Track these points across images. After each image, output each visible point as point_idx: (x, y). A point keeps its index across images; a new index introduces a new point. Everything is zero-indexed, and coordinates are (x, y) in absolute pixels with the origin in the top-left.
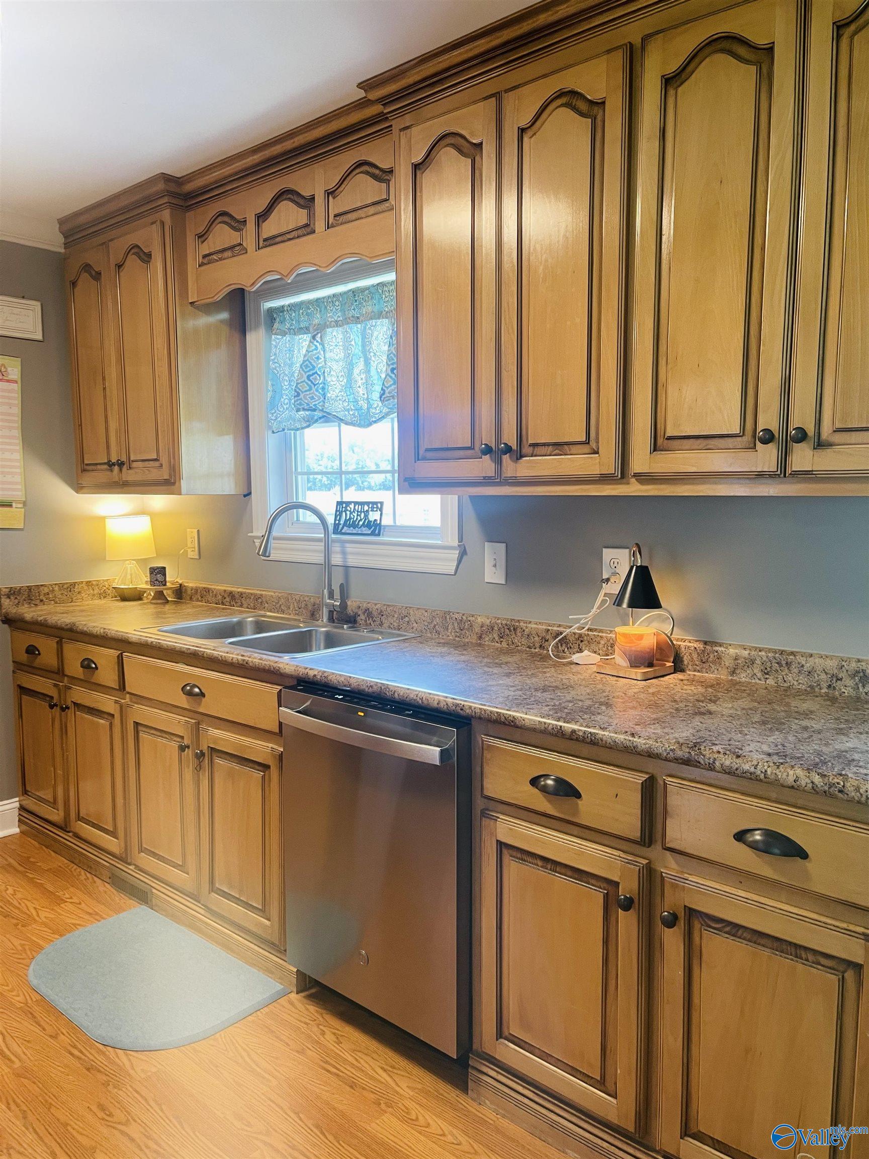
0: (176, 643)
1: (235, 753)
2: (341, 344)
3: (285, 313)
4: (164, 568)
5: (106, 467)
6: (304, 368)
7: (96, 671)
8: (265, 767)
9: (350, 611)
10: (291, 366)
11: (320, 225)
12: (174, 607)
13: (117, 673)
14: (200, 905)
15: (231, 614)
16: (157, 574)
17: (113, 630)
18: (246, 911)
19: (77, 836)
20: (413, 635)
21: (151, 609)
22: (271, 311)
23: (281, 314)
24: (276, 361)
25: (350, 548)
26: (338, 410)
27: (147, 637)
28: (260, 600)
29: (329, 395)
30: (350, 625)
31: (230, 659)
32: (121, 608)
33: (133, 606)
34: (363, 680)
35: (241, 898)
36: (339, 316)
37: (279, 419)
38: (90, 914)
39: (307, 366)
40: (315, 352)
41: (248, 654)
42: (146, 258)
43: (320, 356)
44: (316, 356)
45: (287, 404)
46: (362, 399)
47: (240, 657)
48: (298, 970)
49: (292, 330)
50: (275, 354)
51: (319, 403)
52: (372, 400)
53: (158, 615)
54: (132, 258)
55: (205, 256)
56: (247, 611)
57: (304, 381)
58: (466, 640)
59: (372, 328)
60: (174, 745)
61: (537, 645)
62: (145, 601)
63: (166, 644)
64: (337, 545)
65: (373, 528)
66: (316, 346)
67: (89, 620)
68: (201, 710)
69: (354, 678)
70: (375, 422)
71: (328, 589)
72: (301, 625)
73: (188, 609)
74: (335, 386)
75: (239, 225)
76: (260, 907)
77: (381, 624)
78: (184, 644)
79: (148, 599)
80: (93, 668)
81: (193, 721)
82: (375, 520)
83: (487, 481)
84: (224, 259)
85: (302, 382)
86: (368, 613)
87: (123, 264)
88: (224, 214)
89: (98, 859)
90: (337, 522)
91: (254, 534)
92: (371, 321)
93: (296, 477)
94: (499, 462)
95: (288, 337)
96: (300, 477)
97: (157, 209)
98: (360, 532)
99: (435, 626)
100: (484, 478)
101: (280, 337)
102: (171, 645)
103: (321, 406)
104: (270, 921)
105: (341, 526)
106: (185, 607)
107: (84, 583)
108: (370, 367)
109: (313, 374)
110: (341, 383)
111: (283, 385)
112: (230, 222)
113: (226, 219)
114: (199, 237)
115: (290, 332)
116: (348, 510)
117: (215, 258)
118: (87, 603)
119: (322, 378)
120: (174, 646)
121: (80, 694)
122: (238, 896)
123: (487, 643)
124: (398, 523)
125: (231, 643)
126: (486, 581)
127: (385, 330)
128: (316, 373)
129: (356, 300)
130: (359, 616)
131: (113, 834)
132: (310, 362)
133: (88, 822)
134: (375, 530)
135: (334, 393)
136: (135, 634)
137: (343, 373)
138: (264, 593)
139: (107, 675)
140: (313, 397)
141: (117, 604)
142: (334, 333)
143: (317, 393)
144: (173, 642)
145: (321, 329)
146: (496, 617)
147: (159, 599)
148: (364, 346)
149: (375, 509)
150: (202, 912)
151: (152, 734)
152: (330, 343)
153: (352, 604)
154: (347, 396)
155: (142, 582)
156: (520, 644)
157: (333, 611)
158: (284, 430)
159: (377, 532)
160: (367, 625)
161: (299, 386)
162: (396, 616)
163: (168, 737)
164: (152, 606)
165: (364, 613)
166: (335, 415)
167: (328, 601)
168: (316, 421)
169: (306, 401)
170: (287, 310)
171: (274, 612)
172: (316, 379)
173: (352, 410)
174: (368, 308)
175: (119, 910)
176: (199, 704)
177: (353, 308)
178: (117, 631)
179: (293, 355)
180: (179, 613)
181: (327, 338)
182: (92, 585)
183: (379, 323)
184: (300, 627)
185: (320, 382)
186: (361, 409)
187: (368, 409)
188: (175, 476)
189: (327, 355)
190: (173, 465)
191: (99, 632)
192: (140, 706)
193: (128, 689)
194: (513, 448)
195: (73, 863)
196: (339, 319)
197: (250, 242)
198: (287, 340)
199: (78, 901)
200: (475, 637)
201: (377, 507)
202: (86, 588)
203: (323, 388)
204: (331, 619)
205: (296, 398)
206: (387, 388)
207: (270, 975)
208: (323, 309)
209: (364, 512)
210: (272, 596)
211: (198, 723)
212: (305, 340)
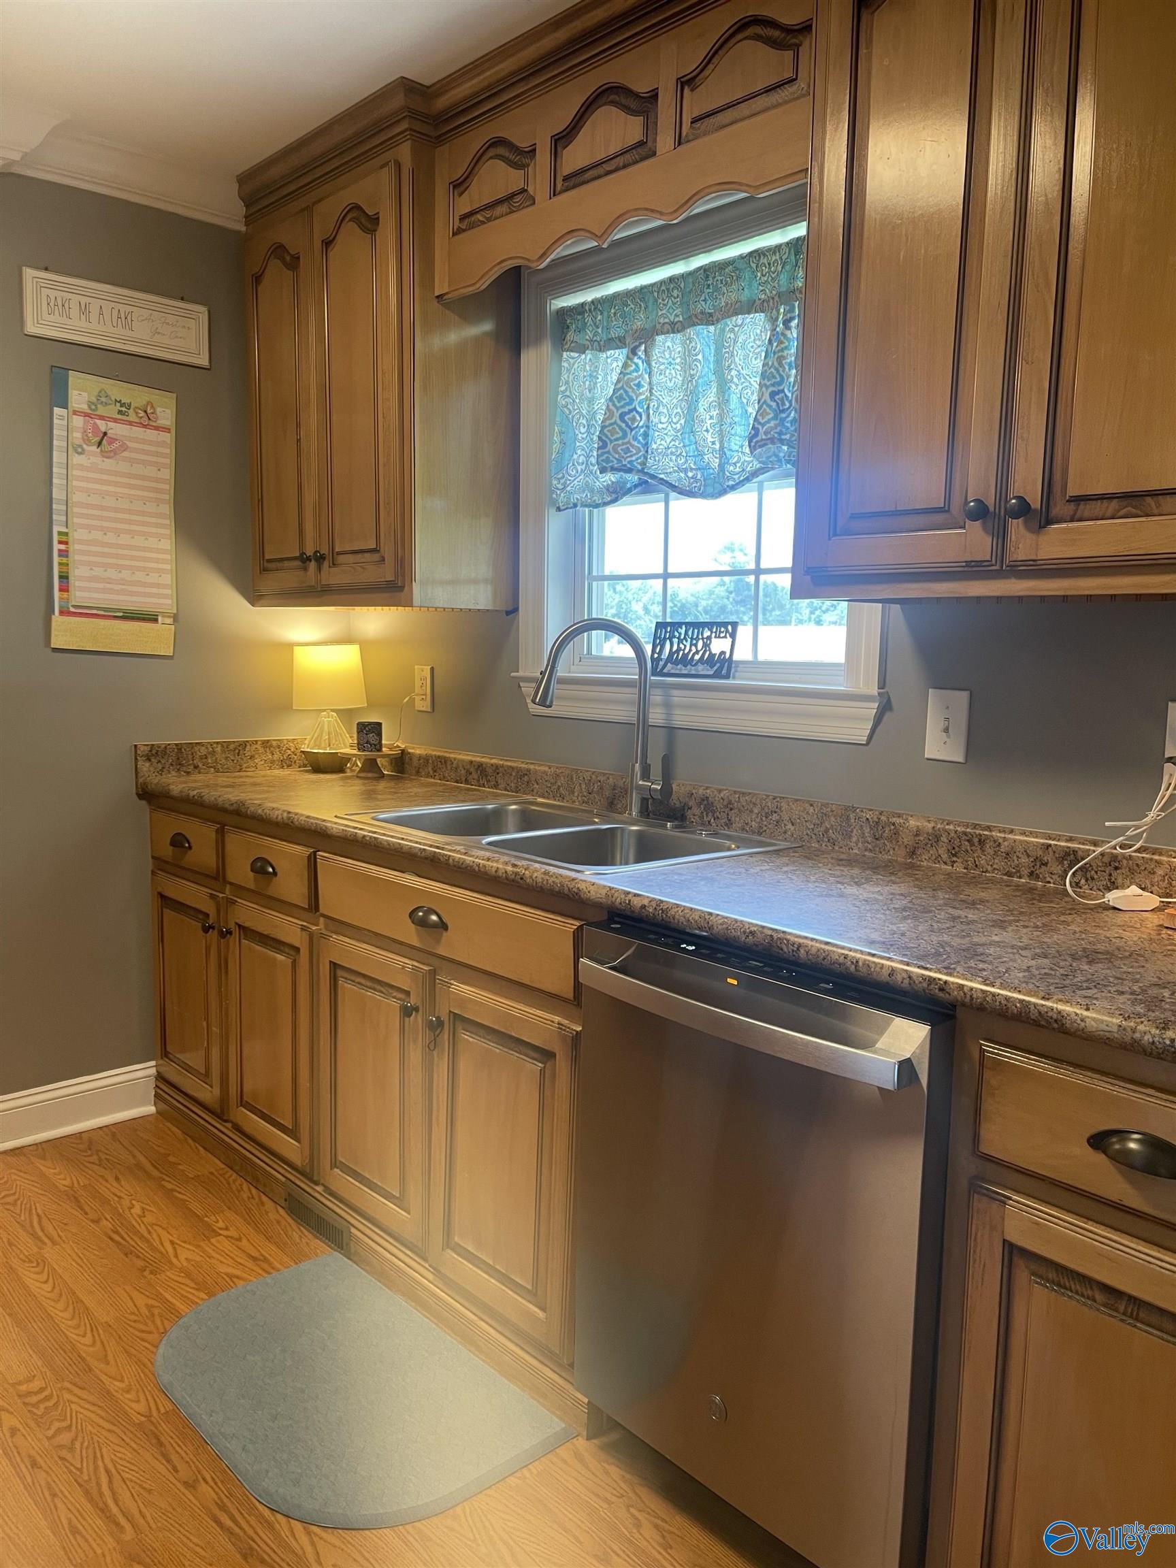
0: (403, 839)
1: (496, 1027)
2: (678, 360)
3: (586, 315)
4: (380, 724)
5: (297, 563)
6: (615, 400)
7: (274, 879)
8: (546, 1055)
9: (675, 801)
10: (591, 401)
11: (665, 141)
12: (392, 784)
13: (306, 883)
14: (427, 1266)
15: (482, 799)
16: (369, 733)
17: (302, 815)
18: (504, 1288)
19: (238, 1129)
20: (787, 844)
21: (357, 786)
22: (563, 313)
23: (579, 317)
24: (568, 393)
25: (677, 697)
26: (669, 471)
27: (356, 828)
28: (526, 778)
29: (654, 446)
30: (676, 823)
31: (494, 870)
32: (313, 782)
33: (333, 780)
34: (736, 921)
35: (498, 1267)
36: (676, 315)
37: (569, 488)
38: (254, 1259)
39: (620, 398)
40: (635, 374)
41: (525, 863)
42: (370, 223)
43: (642, 383)
44: (637, 382)
45: (583, 464)
46: (710, 450)
47: (509, 868)
48: (589, 1402)
49: (596, 343)
50: (567, 383)
51: (637, 459)
52: (731, 450)
53: (369, 796)
54: (350, 227)
55: (463, 218)
56: (504, 795)
57: (615, 423)
58: (886, 857)
59: (736, 329)
60: (394, 1004)
61: (1026, 872)
62: (349, 774)
63: (387, 841)
64: (659, 691)
65: (718, 665)
66: (636, 365)
67: (266, 799)
68: (441, 950)
69: (718, 915)
70: (733, 488)
71: (641, 763)
72: (596, 820)
73: (413, 787)
74: (666, 432)
75: (522, 157)
76: (530, 1287)
77: (729, 824)
78: (417, 843)
79: (352, 771)
80: (269, 873)
81: (426, 968)
82: (723, 653)
83: (973, 570)
84: (496, 218)
85: (611, 424)
86: (707, 804)
87: (334, 238)
88: (500, 142)
89: (268, 1168)
90: (656, 656)
91: (521, 674)
92: (734, 318)
93: (589, 584)
94: (1001, 535)
95: (589, 355)
96: (595, 584)
97: (391, 143)
98: (693, 672)
99: (827, 831)
100: (968, 563)
101: (576, 355)
102: (394, 843)
103: (640, 464)
104: (545, 1312)
105: (661, 663)
106: (409, 785)
107: (259, 743)
108: (729, 396)
109: (631, 411)
110: (674, 426)
111: (577, 432)
112: (507, 154)
113: (501, 151)
114: (454, 187)
115: (592, 346)
116: (675, 637)
117: (481, 219)
118: (263, 773)
119: (644, 417)
120: (400, 844)
121: (248, 913)
122: (491, 1263)
123: (925, 864)
124: (761, 658)
125: (490, 844)
126: (926, 756)
127: (758, 332)
128: (635, 409)
129: (709, 285)
130: (690, 808)
131: (293, 1133)
132: (626, 392)
133: (254, 1110)
134: (721, 668)
135: (663, 442)
136: (336, 823)
137: (679, 410)
138: (532, 767)
139: (291, 886)
140: (628, 448)
141: (307, 777)
142: (669, 344)
143: (636, 443)
144: (399, 838)
145: (646, 337)
146: (944, 820)
147: (370, 771)
148: (719, 361)
149: (722, 635)
150: (431, 1277)
151: (359, 983)
152: (661, 360)
153: (679, 788)
154: (684, 446)
155: (346, 745)
156: (989, 868)
157: (647, 799)
158: (575, 506)
159: (724, 672)
160: (703, 824)
161: (605, 431)
162: (756, 811)
163: (384, 991)
164: (360, 782)
165: (699, 804)
166: (662, 479)
167: (641, 783)
168: (630, 490)
169: (617, 456)
170: (590, 310)
171: (548, 798)
172: (634, 419)
173: (692, 469)
174: (731, 295)
175: (299, 1257)
176: (438, 941)
177: (703, 298)
178: (308, 817)
179: (596, 384)
180: (402, 793)
181: (656, 353)
182: (271, 746)
183: (748, 320)
184: (595, 823)
185: (641, 424)
186: (708, 467)
187: (722, 466)
188: (403, 576)
189: (655, 381)
190: (402, 557)
191: (280, 817)
192: (341, 938)
193: (322, 909)
194: (1033, 507)
195: (231, 1169)
196: (677, 319)
197: (539, 184)
198: (588, 358)
199: (235, 1234)
200: (902, 852)
201: (727, 631)
202: (261, 750)
203: (646, 435)
204: (645, 812)
205: (600, 451)
206: (763, 425)
207: (541, 1400)
208: (650, 304)
209: (703, 639)
210: (545, 772)
211: (433, 973)
212: (616, 360)
